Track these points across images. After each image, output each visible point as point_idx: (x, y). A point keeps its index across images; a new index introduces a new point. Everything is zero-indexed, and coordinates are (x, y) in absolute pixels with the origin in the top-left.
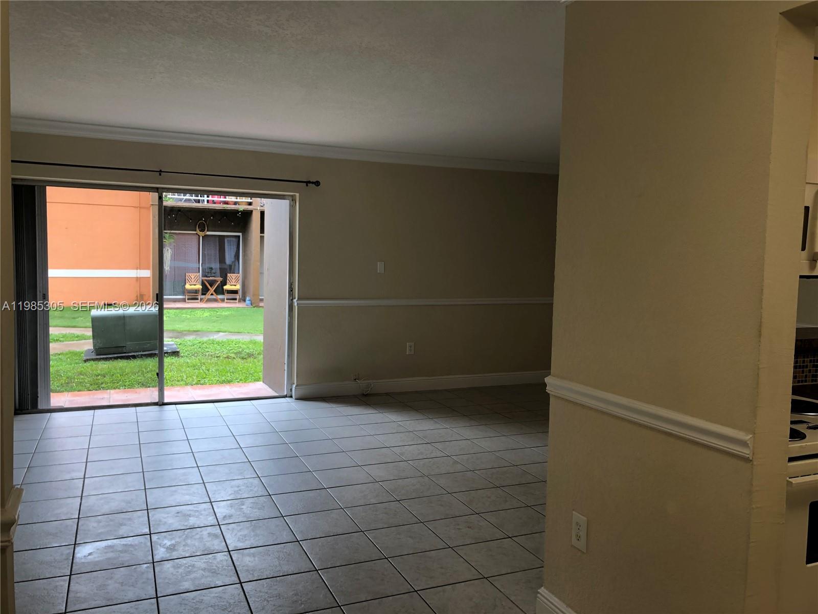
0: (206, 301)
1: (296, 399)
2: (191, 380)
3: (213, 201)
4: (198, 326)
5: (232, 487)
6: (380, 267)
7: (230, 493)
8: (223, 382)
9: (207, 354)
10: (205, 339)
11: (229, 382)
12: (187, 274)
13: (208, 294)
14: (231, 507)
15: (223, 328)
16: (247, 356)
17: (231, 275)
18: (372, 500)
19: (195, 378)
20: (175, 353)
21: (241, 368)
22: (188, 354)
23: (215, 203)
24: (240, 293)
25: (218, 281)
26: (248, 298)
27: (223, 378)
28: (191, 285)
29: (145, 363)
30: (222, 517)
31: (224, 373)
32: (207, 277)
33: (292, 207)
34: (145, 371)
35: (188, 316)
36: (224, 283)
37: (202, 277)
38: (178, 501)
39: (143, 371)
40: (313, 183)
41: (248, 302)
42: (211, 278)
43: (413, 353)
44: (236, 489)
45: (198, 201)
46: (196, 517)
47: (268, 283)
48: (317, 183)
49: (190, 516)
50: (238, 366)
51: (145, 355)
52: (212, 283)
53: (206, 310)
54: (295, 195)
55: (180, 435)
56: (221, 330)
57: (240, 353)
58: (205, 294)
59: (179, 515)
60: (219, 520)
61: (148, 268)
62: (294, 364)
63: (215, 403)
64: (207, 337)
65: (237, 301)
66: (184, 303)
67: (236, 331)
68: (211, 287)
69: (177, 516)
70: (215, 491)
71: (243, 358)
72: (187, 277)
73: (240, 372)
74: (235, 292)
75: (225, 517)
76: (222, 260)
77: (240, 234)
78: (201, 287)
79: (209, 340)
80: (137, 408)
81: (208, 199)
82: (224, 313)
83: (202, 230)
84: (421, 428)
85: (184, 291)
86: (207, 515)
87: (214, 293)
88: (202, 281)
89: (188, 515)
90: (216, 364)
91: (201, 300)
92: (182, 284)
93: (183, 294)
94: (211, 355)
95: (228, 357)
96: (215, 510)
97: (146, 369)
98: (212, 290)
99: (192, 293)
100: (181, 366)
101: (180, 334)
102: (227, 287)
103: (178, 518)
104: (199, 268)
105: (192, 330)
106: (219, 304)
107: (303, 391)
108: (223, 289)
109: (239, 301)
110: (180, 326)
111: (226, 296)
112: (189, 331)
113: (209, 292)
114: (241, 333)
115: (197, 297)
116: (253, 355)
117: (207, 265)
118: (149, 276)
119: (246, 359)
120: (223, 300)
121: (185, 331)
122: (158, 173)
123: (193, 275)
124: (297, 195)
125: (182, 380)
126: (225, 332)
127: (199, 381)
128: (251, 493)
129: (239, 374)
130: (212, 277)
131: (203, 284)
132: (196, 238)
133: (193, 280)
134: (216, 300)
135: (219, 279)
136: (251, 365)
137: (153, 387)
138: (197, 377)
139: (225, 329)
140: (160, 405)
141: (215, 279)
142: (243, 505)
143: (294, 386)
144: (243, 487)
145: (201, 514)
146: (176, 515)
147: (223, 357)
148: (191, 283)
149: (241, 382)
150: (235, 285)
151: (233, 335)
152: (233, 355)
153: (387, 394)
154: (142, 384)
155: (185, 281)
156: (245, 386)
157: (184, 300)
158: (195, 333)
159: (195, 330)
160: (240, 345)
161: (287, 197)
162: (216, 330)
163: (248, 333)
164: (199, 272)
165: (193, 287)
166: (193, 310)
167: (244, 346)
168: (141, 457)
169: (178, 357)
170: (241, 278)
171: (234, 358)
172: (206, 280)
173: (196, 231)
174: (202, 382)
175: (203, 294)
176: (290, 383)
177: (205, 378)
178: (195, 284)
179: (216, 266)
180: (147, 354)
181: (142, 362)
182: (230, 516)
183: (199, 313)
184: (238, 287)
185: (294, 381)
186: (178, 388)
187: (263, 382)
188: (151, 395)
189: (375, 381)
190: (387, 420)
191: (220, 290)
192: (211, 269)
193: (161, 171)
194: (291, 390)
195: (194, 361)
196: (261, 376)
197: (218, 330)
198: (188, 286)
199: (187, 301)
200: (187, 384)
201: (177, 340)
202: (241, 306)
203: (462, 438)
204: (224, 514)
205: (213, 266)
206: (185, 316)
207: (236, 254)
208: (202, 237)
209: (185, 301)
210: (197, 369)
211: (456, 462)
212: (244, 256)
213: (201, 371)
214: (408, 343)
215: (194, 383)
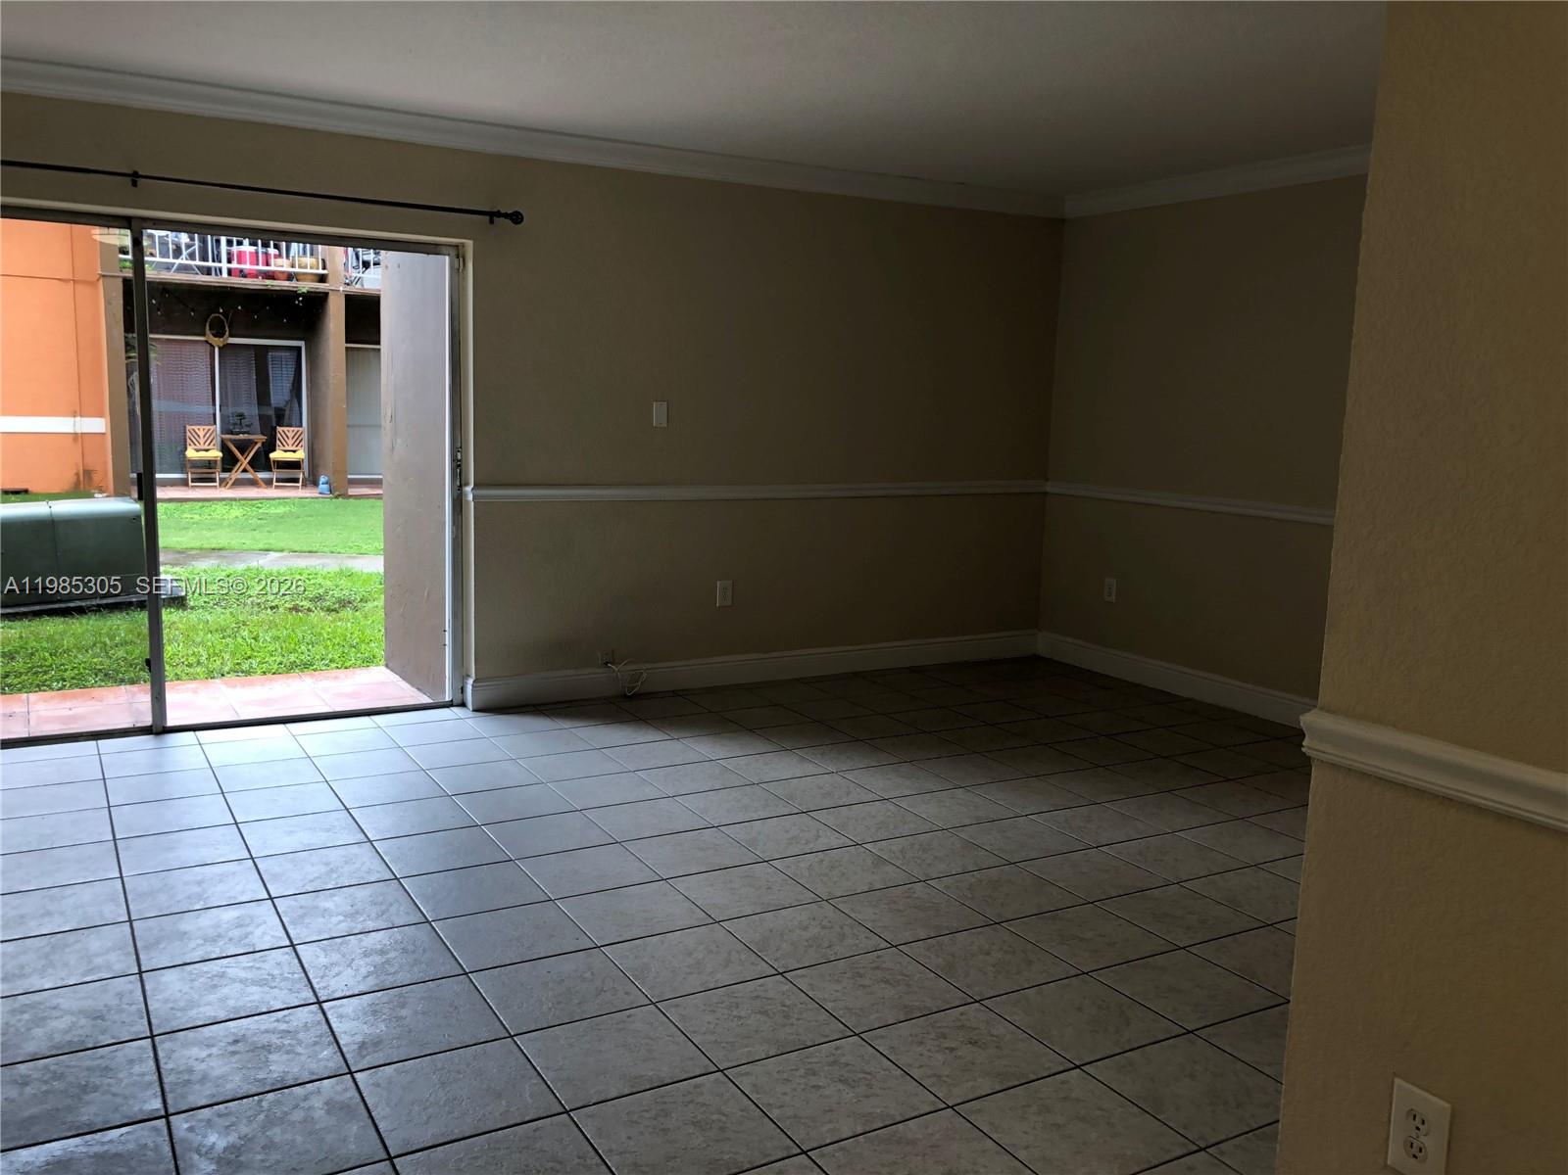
0: (233, 484)
1: (474, 710)
2: (218, 663)
3: (241, 271)
4: (222, 538)
5: (366, 955)
6: (658, 414)
7: (364, 971)
8: (292, 667)
9: (249, 601)
10: (240, 567)
11: (306, 666)
12: (188, 427)
13: (236, 469)
14: (374, 1013)
15: (273, 542)
16: (337, 606)
17: (285, 429)
18: (719, 976)
19: (227, 656)
20: (179, 602)
21: (328, 633)
22: (205, 602)
23: (245, 276)
24: (305, 466)
25: (256, 443)
26: (322, 479)
27: (293, 658)
28: (197, 451)
29: (109, 623)
30: (356, 1046)
31: (293, 646)
32: (232, 433)
33: (457, 273)
34: (108, 642)
35: (197, 517)
36: (271, 446)
37: (222, 433)
38: (231, 1003)
39: (105, 645)
40: (506, 216)
41: (323, 487)
42: (241, 436)
43: (730, 604)
44: (378, 959)
45: (208, 271)
46: (288, 1053)
47: (393, 447)
48: (516, 218)
49: (268, 1048)
50: (322, 628)
51: (106, 604)
52: (243, 447)
53: (234, 503)
54: (463, 245)
55: (213, 811)
56: (272, 547)
57: (319, 598)
58: (230, 470)
59: (240, 1047)
60: (347, 1056)
61: (100, 415)
62: (469, 630)
63: (288, 725)
64: (244, 561)
65: (300, 484)
66: (185, 488)
67: (305, 549)
68: (242, 455)
69: (234, 1053)
70: (326, 967)
71: (329, 610)
72: (188, 434)
73: (328, 642)
74: (295, 465)
75: (362, 1046)
76: (263, 397)
77: (301, 344)
78: (220, 454)
79: (249, 569)
80: (101, 742)
81: (230, 266)
82: (273, 511)
83: (219, 334)
84: (774, 775)
85: (183, 464)
86: (315, 1044)
87: (249, 468)
88: (223, 441)
89: (263, 1047)
90: (273, 625)
91: (222, 481)
92: (179, 449)
93: (182, 469)
94: (259, 604)
95: (296, 609)
96: (334, 1025)
97: (112, 638)
98: (244, 461)
99: (202, 467)
100: (194, 628)
101: (184, 555)
102: (277, 455)
103: (237, 1056)
104: (214, 415)
105: (208, 546)
106: (260, 490)
107: (494, 693)
108: (268, 459)
109: (304, 485)
110: (179, 539)
111: (274, 475)
112: (201, 549)
113: (237, 466)
114: (316, 552)
115: (212, 476)
116: (349, 602)
117: (231, 410)
118: (103, 431)
119: (335, 610)
120: (268, 483)
121: (192, 549)
122: (128, 180)
123: (201, 430)
124: (469, 243)
125: (199, 663)
126: (282, 551)
127: (238, 664)
128: (416, 969)
129: (326, 647)
130: (244, 433)
131: (224, 448)
132: (204, 350)
133: (202, 442)
134: (253, 483)
135: (260, 438)
136: (349, 625)
137: (132, 682)
138: (233, 654)
139: (281, 545)
140: (158, 734)
141: (251, 437)
142: (403, 1006)
143: (470, 681)
144: (392, 955)
145: (300, 1043)
146: (231, 1048)
147: (286, 609)
148: (199, 447)
149: (333, 665)
150: (294, 451)
151: (299, 557)
152: (306, 604)
153: (675, 693)
154: (106, 675)
155: (185, 441)
156: (346, 676)
157: (184, 483)
158: (217, 553)
159: (213, 546)
160: (320, 580)
161: (444, 249)
162: (261, 546)
163: (332, 552)
164: (215, 423)
165: (202, 454)
166: (204, 504)
167: (329, 583)
168: (121, 877)
169: (185, 610)
170: (305, 436)
171: (309, 610)
172: (231, 440)
173: (204, 335)
174: (245, 667)
175: (224, 470)
176: (460, 675)
177: (249, 658)
178: (206, 447)
179: (251, 411)
180: (111, 604)
181: (100, 623)
182: (377, 1043)
183: (220, 508)
184: (300, 455)
185: (468, 669)
186: (193, 685)
187: (387, 666)
188: (129, 704)
189: (648, 666)
190: (692, 756)
191: (261, 462)
192: (241, 416)
193: (135, 175)
194: (462, 689)
195: (220, 617)
196: (380, 653)
197: (267, 546)
198: (191, 453)
199: (190, 484)
200: (211, 675)
201: (177, 569)
202: (308, 495)
203: (871, 797)
204: (359, 1038)
205: (244, 410)
206: (189, 516)
207: (293, 384)
208: (219, 348)
209: (187, 485)
210: (230, 636)
211: (879, 861)
212: (310, 389)
213: (240, 640)
214: (718, 583)
215: (226, 669)
